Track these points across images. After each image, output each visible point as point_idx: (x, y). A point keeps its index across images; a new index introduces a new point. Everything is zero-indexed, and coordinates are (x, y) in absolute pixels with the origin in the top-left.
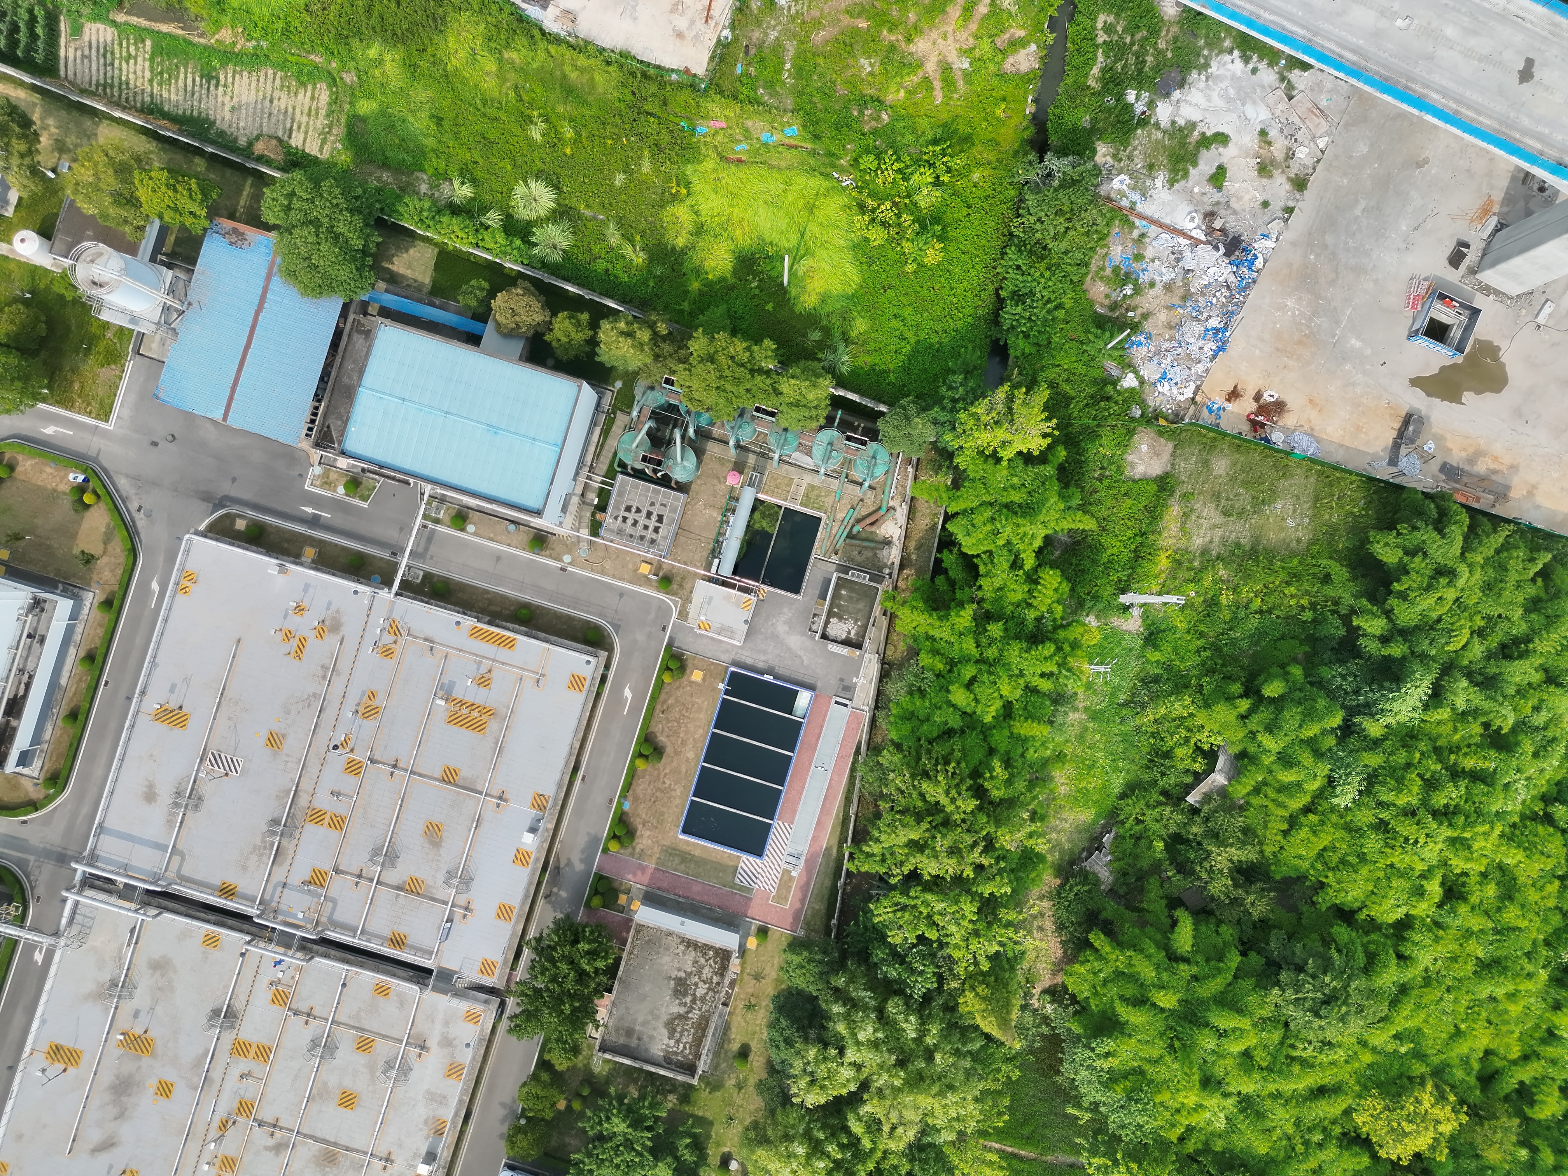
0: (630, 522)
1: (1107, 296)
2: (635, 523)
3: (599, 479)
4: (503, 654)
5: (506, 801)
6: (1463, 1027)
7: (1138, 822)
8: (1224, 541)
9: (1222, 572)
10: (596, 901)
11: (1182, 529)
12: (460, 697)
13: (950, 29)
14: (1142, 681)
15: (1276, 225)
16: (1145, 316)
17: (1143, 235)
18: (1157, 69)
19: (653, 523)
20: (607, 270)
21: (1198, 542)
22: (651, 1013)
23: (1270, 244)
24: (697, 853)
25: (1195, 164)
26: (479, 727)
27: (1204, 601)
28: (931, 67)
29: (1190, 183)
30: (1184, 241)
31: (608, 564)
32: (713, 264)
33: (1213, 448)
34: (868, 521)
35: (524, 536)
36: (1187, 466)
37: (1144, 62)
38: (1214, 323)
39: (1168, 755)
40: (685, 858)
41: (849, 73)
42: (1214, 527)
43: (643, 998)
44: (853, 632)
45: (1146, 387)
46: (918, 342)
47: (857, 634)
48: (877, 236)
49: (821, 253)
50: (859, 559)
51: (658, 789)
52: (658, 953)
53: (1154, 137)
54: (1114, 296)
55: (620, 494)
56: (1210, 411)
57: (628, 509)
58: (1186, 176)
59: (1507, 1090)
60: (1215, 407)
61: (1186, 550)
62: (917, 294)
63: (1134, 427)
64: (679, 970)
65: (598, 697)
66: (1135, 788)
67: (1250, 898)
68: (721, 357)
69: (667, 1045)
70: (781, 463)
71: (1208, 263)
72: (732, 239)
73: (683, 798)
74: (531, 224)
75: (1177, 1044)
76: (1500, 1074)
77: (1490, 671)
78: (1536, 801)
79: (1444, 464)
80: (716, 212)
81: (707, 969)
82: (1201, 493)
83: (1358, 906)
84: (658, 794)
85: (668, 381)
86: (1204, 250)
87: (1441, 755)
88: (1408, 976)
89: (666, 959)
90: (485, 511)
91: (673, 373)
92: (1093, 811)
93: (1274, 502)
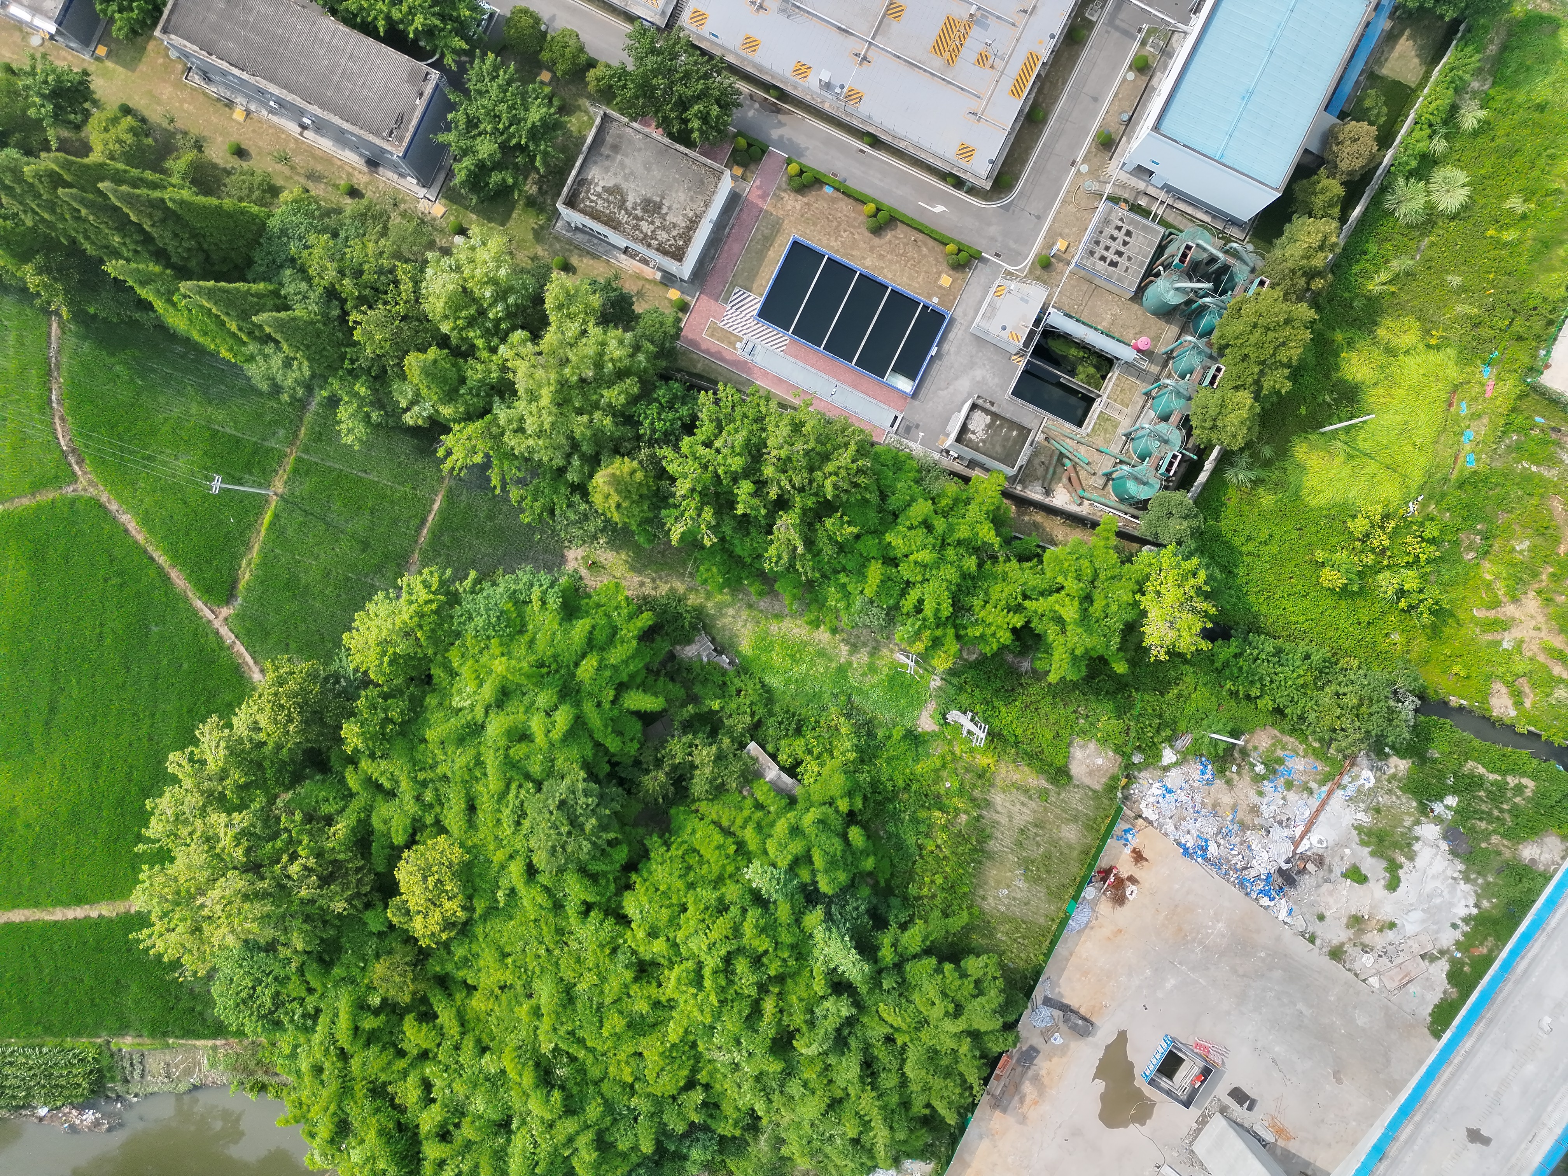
0: (1116, 233)
1: (1255, 748)
2: (1113, 238)
3: (1160, 212)
4: (1007, 83)
5: (861, 63)
6: (509, 960)
7: (739, 692)
8: (995, 824)
9: (964, 818)
10: (742, 142)
11: (1013, 784)
12: (971, 33)
13: (1543, 634)
14: (870, 721)
15: (1299, 923)
16: (1229, 782)
17: (1311, 792)
18: (1472, 829)
19: (1111, 256)
20: (1365, 253)
21: (998, 798)
22: (632, 173)
23: (1283, 915)
24: (771, 253)
25: (1373, 854)
26: (938, 49)
27: (939, 796)
28: (1510, 610)
29: (1355, 846)
30: (1298, 832)
31: (1071, 208)
32: (1354, 361)
33: (1088, 829)
34: (1073, 475)
35: (1114, 127)
36: (1075, 799)
37: (1481, 819)
38: (1213, 849)
39: (798, 732)
40: (768, 241)
41: (1517, 528)
42: (1011, 818)
43: (648, 169)
44: (973, 437)
45: (1159, 773)
46: (1240, 553)
47: (971, 440)
48: (1359, 526)
49: (1346, 472)
50: (1036, 462)
51: (840, 224)
52: (689, 189)
53: (1406, 818)
54: (1253, 754)
55: (1145, 228)
56: (1126, 831)
57: (1129, 233)
58: (1363, 843)
59: (432, 1000)
60: (1130, 837)
61: (992, 785)
62: (1290, 560)
63: (1123, 754)
64: (669, 208)
65: (943, 176)
66: (768, 695)
67: (662, 776)
68: (1288, 331)
69: (597, 184)
70: (1145, 397)
71: (1273, 851)
72: (1376, 384)
73: (828, 246)
74: (1428, 182)
75: (544, 670)
76: (450, 995)
77: (853, 1042)
78: (711, 1074)
79: (1038, 1052)
80: (1406, 372)
81: (666, 236)
82: (1046, 810)
83: (645, 875)
84: (835, 223)
85: (1262, 283)
86: (1287, 849)
87: (780, 979)
88: (570, 912)
89: (682, 196)
90: (1146, 92)
91: (1273, 286)
92: (749, 653)
93: (1027, 880)
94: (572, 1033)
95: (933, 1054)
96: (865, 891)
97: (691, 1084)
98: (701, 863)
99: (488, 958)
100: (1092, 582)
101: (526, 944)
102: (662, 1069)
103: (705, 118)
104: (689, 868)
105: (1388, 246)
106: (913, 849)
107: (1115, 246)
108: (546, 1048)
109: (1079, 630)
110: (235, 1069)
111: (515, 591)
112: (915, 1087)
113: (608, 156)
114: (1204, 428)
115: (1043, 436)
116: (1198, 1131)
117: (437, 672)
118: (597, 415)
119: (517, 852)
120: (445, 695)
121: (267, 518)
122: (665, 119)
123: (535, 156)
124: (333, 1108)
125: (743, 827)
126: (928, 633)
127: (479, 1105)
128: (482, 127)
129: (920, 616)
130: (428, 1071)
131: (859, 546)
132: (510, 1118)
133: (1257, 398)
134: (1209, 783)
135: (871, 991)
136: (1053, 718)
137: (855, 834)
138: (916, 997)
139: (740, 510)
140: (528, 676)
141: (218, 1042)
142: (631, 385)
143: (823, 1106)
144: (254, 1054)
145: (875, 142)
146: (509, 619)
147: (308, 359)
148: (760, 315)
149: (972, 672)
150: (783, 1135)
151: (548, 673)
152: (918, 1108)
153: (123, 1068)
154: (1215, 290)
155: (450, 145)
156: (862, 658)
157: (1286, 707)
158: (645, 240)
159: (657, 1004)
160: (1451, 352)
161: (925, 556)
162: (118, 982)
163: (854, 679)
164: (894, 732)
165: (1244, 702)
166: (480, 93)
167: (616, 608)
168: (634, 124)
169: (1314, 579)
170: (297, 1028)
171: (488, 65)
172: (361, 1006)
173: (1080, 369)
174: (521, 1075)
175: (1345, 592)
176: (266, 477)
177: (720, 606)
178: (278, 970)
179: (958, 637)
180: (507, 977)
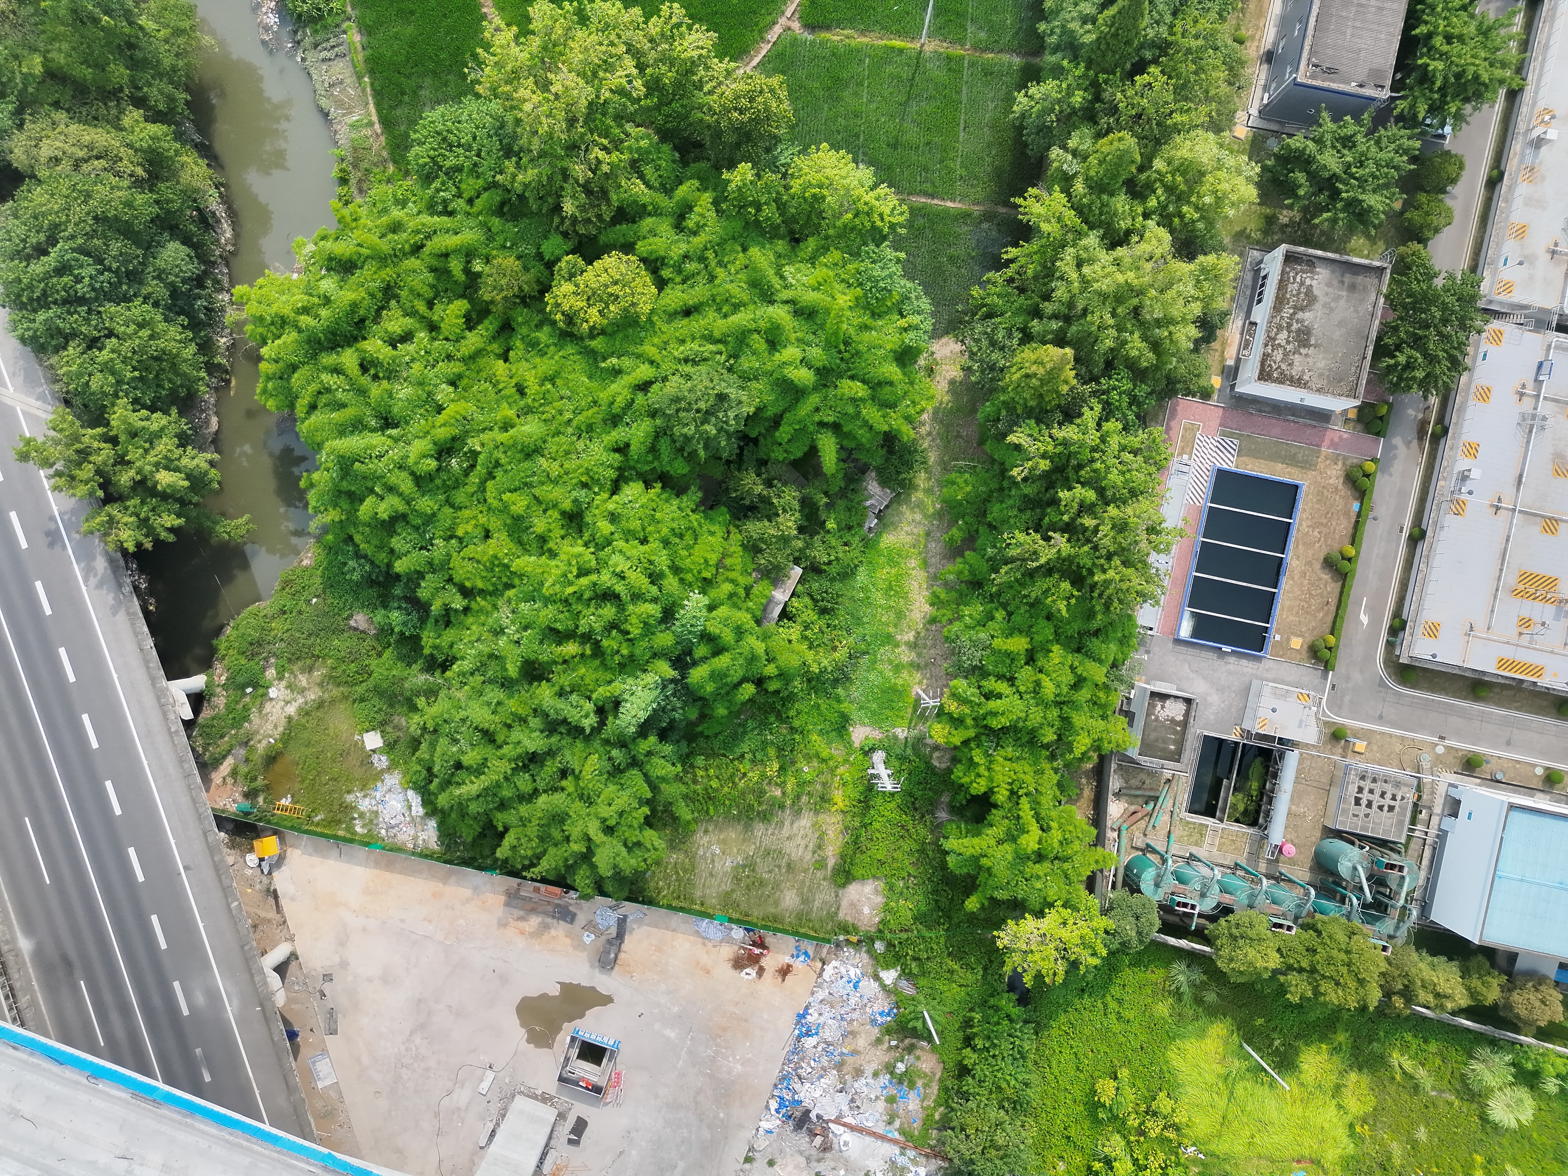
0: (1388, 796)
1: (918, 1058)
2: (1383, 795)
3: (1417, 834)
4: (1509, 653)
5: (1492, 506)
6: (549, 386)
7: (846, 544)
8: (780, 824)
9: (778, 793)
10: (1384, 410)
11: (823, 832)
14: (848, 679)
15: (762, 1143)
16: (879, 1041)
17: (890, 1123)
19: (1365, 797)
20: (1426, 1041)
21: (805, 821)
22: (1332, 310)
23: (765, 1125)
24: (1280, 466)
26: (1525, 577)
27: (793, 763)
30: (849, 1120)
31: (1398, 747)
32: (1318, 1058)
33: (799, 916)
35: (1486, 768)
36: (824, 896)
38: (810, 1042)
39: (823, 611)
40: (1291, 460)
42: (790, 838)
43: (1340, 324)
44: (1159, 708)
45: (870, 971)
46: (1104, 996)
47: (1155, 706)
48: (1163, 1103)
49: (1210, 1078)
50: (1143, 776)
51: (1325, 525)
52: (1330, 370)
54: (913, 1059)
55: (1401, 823)
56: (806, 954)
57: (1391, 808)
59: (486, 322)
60: (802, 958)
61: (817, 812)
62: (1109, 1046)
63: (880, 931)
64: (1307, 355)
65: (1397, 613)
66: (847, 574)
67: (759, 489)
68: (1352, 984)
69: (1312, 279)
70: (1232, 864)
71: (824, 1101)
72: (1302, 1084)
73: (1301, 520)
74: (1511, 1084)
75: (842, 347)
76: (494, 338)
77: (554, 739)
78: (481, 610)
79: (572, 922)
80: (1321, 1110)
81: (1279, 358)
82: (806, 871)
83: (663, 496)
84: (1324, 521)
85: (1384, 949)
86: (830, 1113)
87: (598, 651)
88: (614, 433)
89: (1321, 364)
90: (1530, 790)
91: (1387, 959)
92: (882, 545)
93: (735, 868)
94: (497, 464)
95: (559, 818)
96: (693, 714)
97: (466, 592)
98: (688, 548)
99: (546, 365)
100: (1056, 858)
101: (569, 398)
102: (478, 562)
103: (1409, 366)
104: (681, 536)
105: (1438, 1061)
106: (738, 752)
107: (1376, 798)
108: (474, 443)
109: (1009, 857)
110: (355, 149)
111: (909, 298)
112: (524, 810)
113: (1343, 282)
114: (1229, 928)
115: (1169, 777)
116: (535, 1097)
117: (811, 244)
118: (1113, 332)
119: (658, 366)
120: (791, 257)
121: (897, 43)
122: (1396, 329)
123: (1329, 211)
124: (365, 251)
125: (728, 580)
126: (967, 711)
127: (404, 392)
128: (1346, 152)
129: (983, 699)
130: (422, 335)
131: (1043, 622)
132: (396, 426)
133: (1275, 972)
134: (873, 1022)
135: (607, 742)
136: (898, 855)
137: (748, 690)
138: (612, 788)
139: (1063, 494)
140: (836, 333)
141: (377, 127)
142: (1148, 358)
143: (486, 726)
144: (376, 165)
145: (1417, 537)
146: (884, 299)
147: (1098, 39)
148: (1220, 471)
149: (923, 766)
150: (442, 694)
151: (840, 352)
152: (500, 819)
153: (328, 40)
154: (1365, 906)
155: (1320, 126)
156: (906, 656)
157: (973, 1077)
158: (1270, 340)
159: (543, 539)
160: (1351, 1149)
161: (1049, 689)
162: (412, 13)
163: (884, 652)
164: (846, 704)
165: (960, 1034)
166: (1378, 142)
167: (913, 402)
168: (1382, 300)
169: (1097, 1074)
170: (432, 198)
171: (1407, 143)
172: (469, 254)
173: (1240, 796)
174: (444, 425)
175: (1093, 1106)
176: (938, 31)
177: (920, 505)
178: (486, 164)
179: (966, 743)
180: (533, 387)
